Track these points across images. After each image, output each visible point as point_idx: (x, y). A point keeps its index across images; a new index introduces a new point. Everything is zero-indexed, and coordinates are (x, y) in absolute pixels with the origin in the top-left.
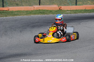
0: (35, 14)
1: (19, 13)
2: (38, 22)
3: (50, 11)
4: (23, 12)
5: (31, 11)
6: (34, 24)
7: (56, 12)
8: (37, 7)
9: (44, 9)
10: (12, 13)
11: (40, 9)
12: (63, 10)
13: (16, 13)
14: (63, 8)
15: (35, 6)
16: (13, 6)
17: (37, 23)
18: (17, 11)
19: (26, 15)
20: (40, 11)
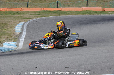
0: (83, 13)
1: (70, 12)
2: (86, 21)
3: (95, 11)
4: (74, 12)
5: (80, 11)
6: (82, 22)
7: (100, 12)
8: (85, 8)
9: (91, 10)
10: (65, 13)
11: (87, 10)
12: (106, 11)
13: (68, 13)
14: (106, 9)
15: (83, 8)
16: (66, 7)
17: (84, 21)
18: (69, 11)
19: (76, 14)
20: (87, 12)
